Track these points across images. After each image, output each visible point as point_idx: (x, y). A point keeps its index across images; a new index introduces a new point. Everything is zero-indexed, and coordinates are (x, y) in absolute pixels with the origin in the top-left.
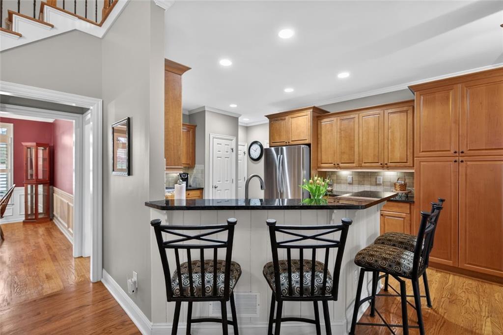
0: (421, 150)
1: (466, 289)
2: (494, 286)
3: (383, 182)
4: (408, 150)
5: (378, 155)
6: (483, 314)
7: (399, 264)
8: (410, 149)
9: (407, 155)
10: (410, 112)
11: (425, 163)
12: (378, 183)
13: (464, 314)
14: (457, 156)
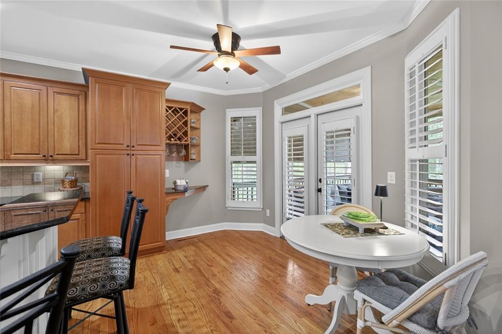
0: (97, 142)
1: (140, 269)
2: (155, 256)
3: (44, 179)
4: (80, 141)
5: (39, 145)
6: (158, 284)
7: (113, 278)
8: (82, 139)
9: (79, 146)
10: (82, 98)
11: (101, 156)
12: (35, 180)
13: (148, 292)
14: (129, 150)
